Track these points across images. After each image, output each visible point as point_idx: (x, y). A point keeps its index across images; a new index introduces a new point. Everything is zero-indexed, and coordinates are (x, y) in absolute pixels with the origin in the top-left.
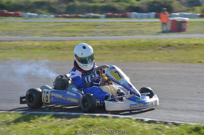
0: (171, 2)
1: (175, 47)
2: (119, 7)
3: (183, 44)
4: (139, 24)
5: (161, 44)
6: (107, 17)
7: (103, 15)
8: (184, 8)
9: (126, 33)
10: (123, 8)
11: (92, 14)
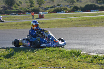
0: (39, 9)
6: (18, 14)
7: (17, 14)
8: (43, 10)
10: (23, 11)
11: (13, 14)
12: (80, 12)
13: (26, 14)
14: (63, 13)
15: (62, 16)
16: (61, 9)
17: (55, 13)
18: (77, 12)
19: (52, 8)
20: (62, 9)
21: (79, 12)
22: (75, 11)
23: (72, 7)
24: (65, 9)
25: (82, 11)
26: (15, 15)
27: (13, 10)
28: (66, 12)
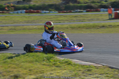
1: (107, 27)
2: (94, 6)
3: (111, 25)
4: (101, 15)
5: (100, 26)
6: (87, 11)
7: (85, 11)
9: (89, 20)
10: (96, 6)
11: (79, 10)
13: (100, 11)
26: (82, 12)
27: (79, 4)
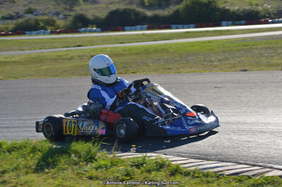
12: (95, 31)
14: (44, 34)
15: (42, 45)
16: (39, 24)
17: (19, 34)
18: (85, 32)
19: (10, 21)
20: (42, 24)
21: (90, 31)
22: (80, 30)
23: (70, 19)
24: (50, 23)
25: (99, 29)
28: (52, 33)
